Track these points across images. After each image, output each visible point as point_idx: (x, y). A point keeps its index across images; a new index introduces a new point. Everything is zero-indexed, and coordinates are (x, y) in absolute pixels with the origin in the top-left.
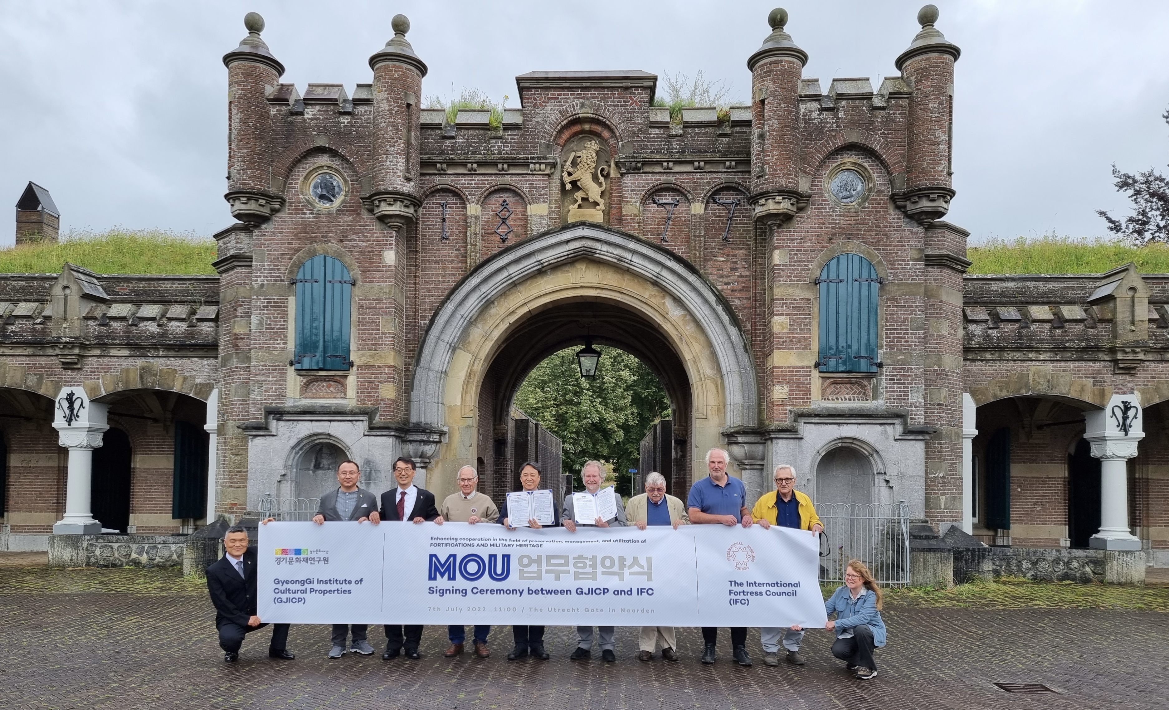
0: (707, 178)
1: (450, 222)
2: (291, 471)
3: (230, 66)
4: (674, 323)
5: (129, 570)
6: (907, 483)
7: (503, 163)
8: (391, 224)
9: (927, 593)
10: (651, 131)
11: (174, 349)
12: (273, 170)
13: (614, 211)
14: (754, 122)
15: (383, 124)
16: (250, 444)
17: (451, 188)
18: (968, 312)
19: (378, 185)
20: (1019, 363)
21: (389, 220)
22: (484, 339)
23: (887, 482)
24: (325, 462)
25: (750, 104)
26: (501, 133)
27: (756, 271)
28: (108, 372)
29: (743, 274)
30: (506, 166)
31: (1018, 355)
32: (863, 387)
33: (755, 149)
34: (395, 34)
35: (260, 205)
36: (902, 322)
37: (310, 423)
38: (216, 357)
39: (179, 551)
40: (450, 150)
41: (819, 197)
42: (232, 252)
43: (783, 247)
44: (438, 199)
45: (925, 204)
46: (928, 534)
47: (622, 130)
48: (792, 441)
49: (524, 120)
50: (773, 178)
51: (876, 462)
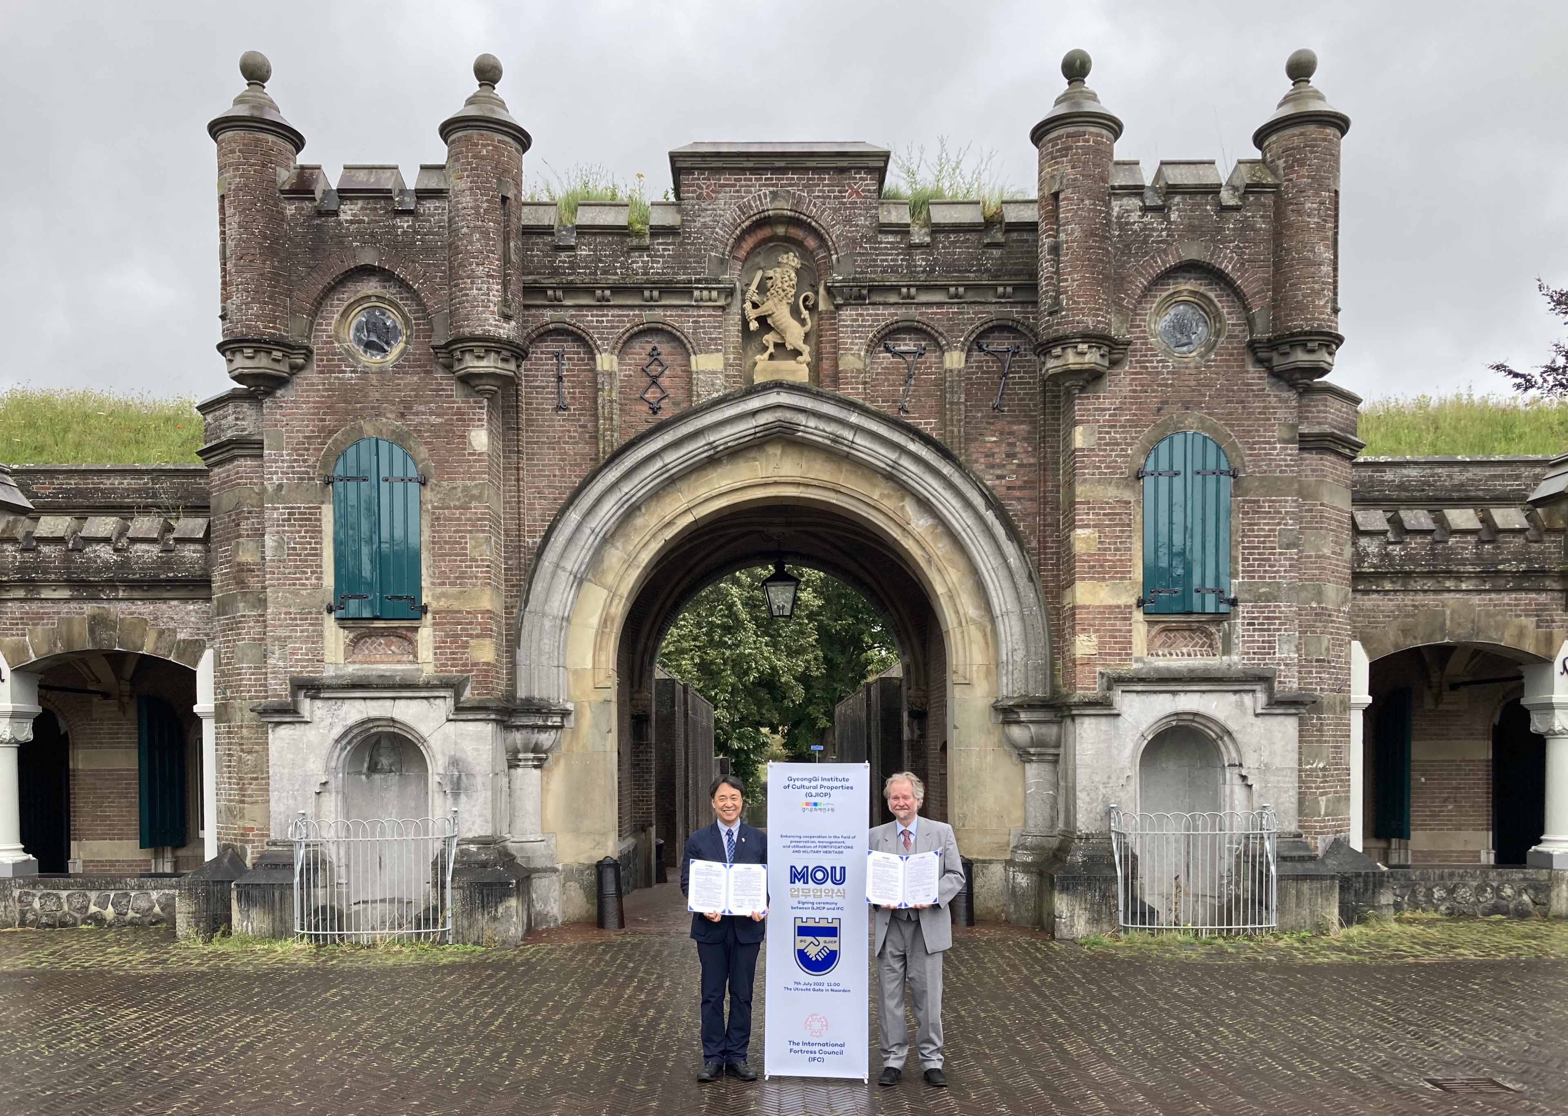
0: (968, 313)
1: (569, 381)
2: (336, 777)
3: (220, 138)
4: (918, 537)
5: (89, 931)
6: (1272, 778)
7: (651, 290)
8: (481, 387)
9: (1302, 941)
10: (881, 237)
11: (140, 587)
12: (292, 303)
13: (826, 364)
14: (1042, 226)
15: (465, 230)
16: (271, 736)
17: (571, 328)
18: (1360, 517)
19: (460, 327)
20: (1431, 596)
21: (477, 382)
22: (625, 566)
23: (1244, 778)
24: (385, 761)
25: (1034, 195)
26: (647, 241)
27: (1045, 457)
28: (38, 624)
29: (1025, 462)
30: (656, 294)
31: (1430, 584)
32: (1209, 635)
33: (1046, 268)
34: (480, 85)
35: (274, 360)
36: (1265, 536)
37: (362, 702)
38: (209, 599)
39: (163, 900)
40: (568, 268)
41: (1142, 344)
42: (229, 434)
43: (1088, 422)
44: (550, 346)
45: (1301, 357)
46: (1302, 853)
47: (837, 237)
48: (1104, 720)
49: (683, 220)
50: (1074, 315)
51: (1227, 748)
